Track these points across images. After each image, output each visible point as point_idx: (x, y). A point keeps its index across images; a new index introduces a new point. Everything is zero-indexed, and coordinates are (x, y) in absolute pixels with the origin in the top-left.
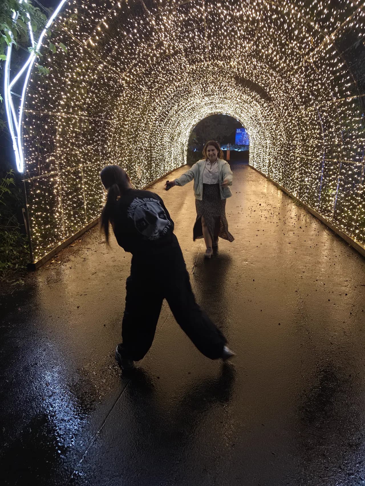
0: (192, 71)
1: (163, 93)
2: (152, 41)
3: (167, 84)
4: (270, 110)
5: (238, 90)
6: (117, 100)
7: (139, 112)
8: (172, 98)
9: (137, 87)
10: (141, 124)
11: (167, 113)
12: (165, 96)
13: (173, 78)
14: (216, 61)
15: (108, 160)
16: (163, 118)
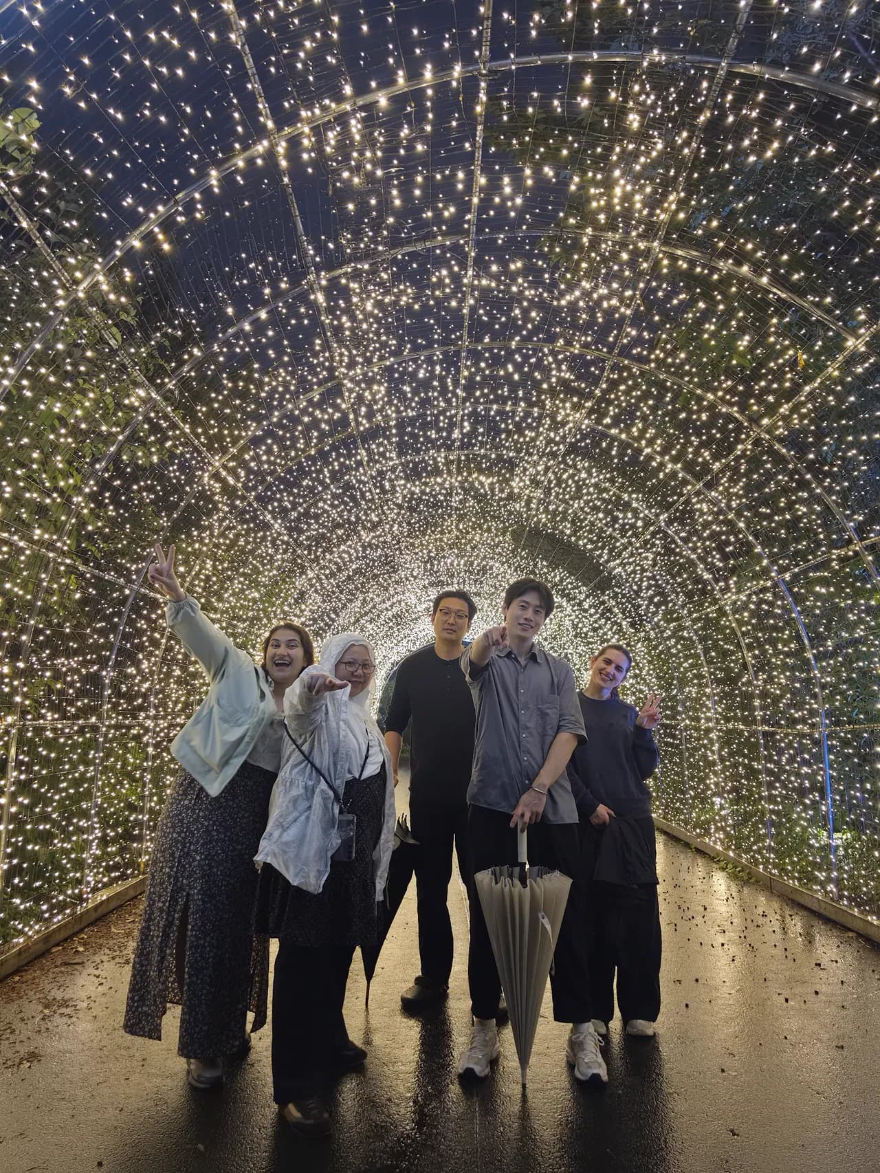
0: (410, 501)
1: (328, 557)
2: (312, 369)
3: (340, 532)
4: (602, 615)
5: (516, 570)
6: (189, 535)
7: (257, 595)
8: (349, 578)
9: (256, 517)
10: (259, 629)
11: (333, 616)
12: (334, 567)
13: (358, 518)
14: (475, 475)
15: (135, 717)
16: (321, 628)
